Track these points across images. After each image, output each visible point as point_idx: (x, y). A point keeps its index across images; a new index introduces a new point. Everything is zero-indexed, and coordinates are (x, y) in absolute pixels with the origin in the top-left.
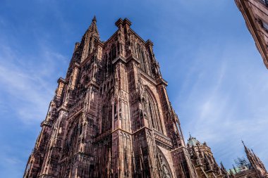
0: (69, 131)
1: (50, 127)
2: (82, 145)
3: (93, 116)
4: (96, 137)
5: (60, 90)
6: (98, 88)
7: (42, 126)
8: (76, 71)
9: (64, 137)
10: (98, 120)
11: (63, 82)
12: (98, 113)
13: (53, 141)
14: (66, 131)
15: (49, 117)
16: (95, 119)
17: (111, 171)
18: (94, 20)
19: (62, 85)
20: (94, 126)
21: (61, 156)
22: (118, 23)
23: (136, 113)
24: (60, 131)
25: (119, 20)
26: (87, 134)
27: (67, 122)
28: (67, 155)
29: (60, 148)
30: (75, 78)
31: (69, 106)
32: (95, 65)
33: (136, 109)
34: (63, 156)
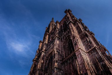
0: (46, 61)
1: (37, 61)
2: (56, 64)
3: (59, 50)
4: (62, 60)
5: (41, 45)
6: (60, 39)
7: (33, 61)
8: (47, 36)
9: (44, 65)
10: (62, 52)
11: (42, 42)
12: (62, 49)
13: (39, 66)
14: (45, 62)
15: (36, 57)
16: (60, 52)
17: (80, 72)
18: (53, 19)
19: (41, 44)
20: (60, 55)
21: (43, 74)
22: (66, 12)
23: (86, 42)
24: (42, 62)
25: (66, 10)
26: (58, 58)
27: (45, 58)
28: (47, 72)
29: (43, 70)
30: (47, 39)
31: (46, 50)
32: (57, 29)
33: (85, 40)
34: (44, 74)
